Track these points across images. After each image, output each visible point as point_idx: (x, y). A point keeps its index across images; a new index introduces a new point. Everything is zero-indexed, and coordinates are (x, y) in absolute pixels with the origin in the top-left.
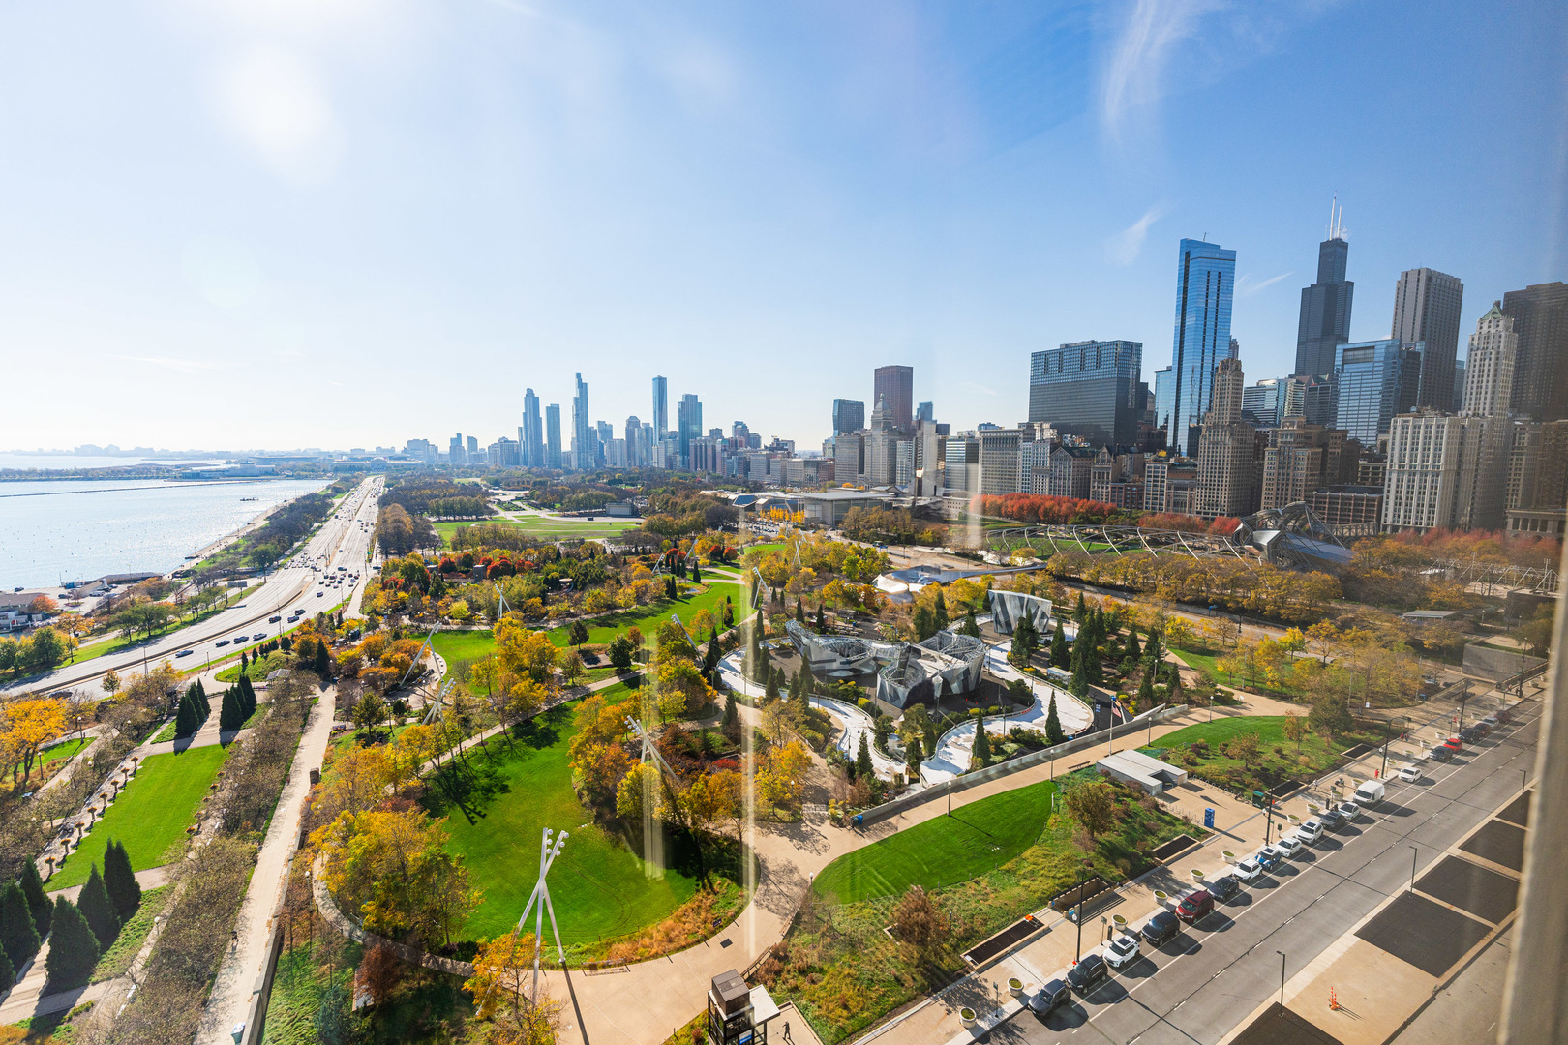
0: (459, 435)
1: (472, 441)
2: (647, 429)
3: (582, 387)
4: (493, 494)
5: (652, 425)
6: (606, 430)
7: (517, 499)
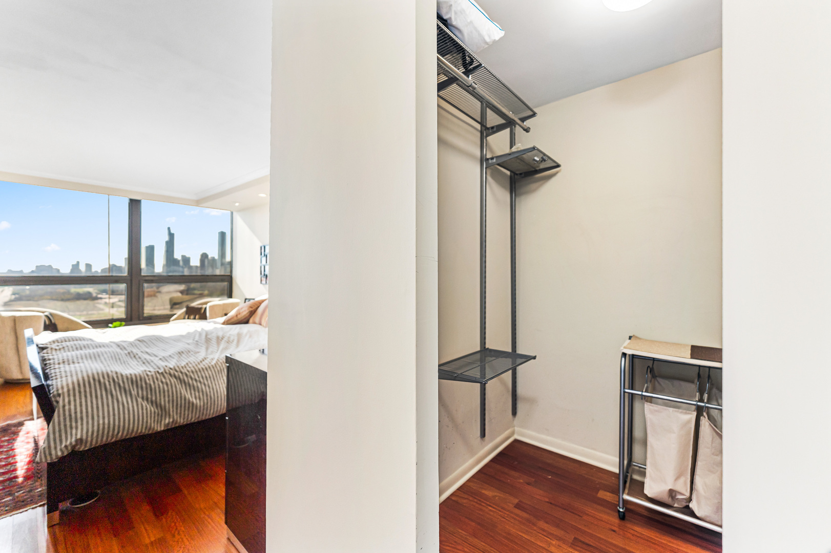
0: (78, 262)
1: (89, 266)
2: (213, 259)
3: (171, 236)
4: (101, 298)
5: (216, 257)
6: (186, 260)
7: (120, 301)
